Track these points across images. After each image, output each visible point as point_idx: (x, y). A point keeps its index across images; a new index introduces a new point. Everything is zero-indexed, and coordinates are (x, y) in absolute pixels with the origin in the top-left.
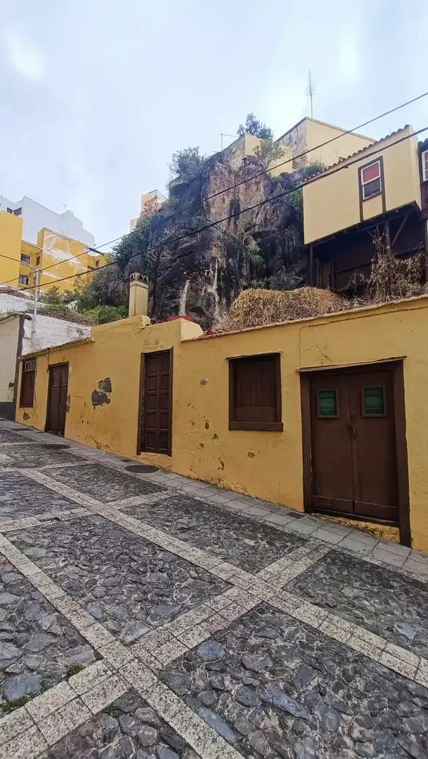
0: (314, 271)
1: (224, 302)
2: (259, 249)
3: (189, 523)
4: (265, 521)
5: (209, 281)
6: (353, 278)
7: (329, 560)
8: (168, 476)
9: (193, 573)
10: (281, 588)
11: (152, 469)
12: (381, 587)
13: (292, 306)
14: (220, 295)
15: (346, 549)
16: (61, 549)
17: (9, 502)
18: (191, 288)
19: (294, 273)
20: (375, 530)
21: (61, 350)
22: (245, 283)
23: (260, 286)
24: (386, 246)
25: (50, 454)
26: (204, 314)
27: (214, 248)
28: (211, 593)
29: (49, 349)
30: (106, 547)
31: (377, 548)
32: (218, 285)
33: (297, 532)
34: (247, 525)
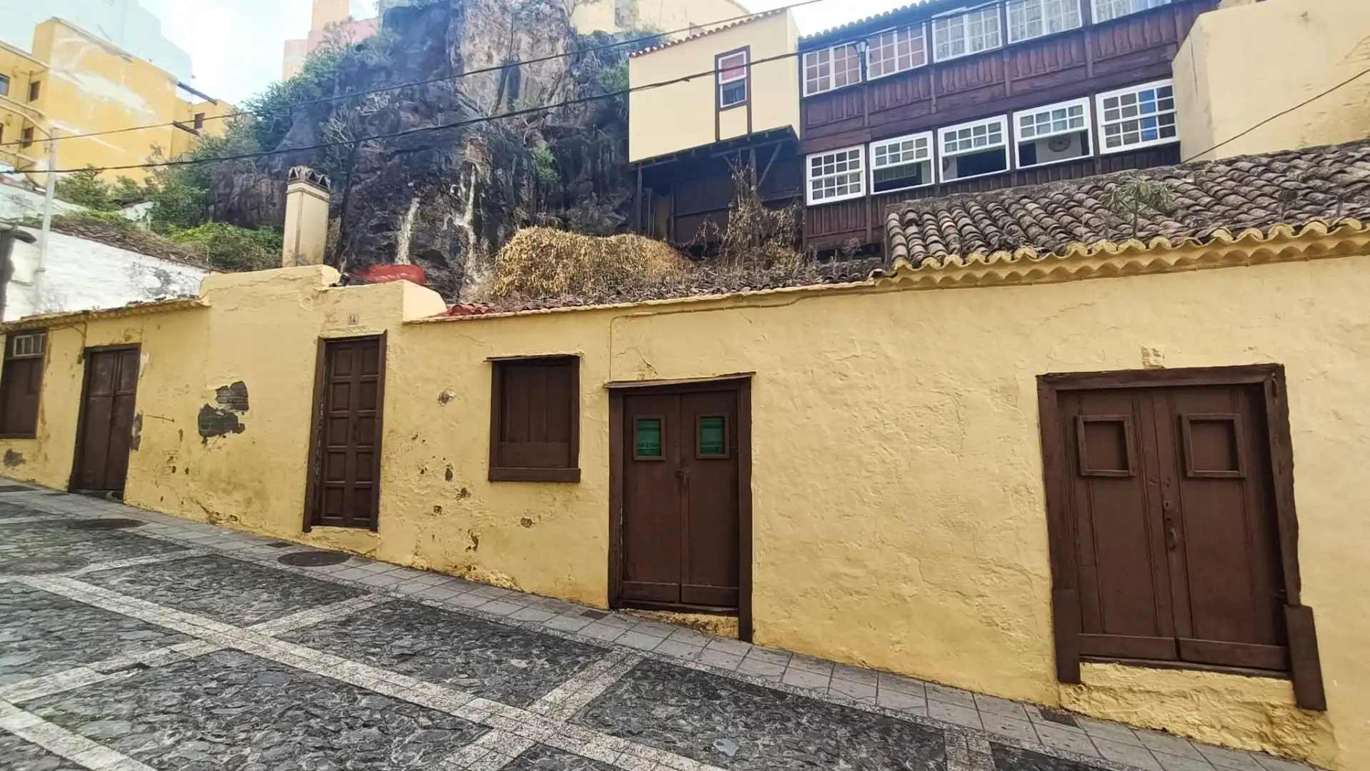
0: (644, 209)
1: (485, 247)
2: (551, 158)
3: (413, 645)
4: (545, 629)
5: (457, 205)
6: (702, 229)
7: (638, 674)
8: (370, 567)
9: (424, 721)
10: (566, 721)
11: (336, 557)
12: (705, 699)
13: (605, 264)
14: (477, 233)
15: (663, 656)
16: (162, 717)
17: (15, 645)
18: (421, 215)
19: (611, 208)
20: (707, 624)
21: (119, 318)
22: (524, 215)
23: (550, 224)
24: (750, 187)
25: (95, 540)
26: (446, 265)
27: (469, 147)
28: (456, 744)
29: (86, 313)
30: (256, 702)
31: (708, 649)
32: (474, 215)
33: (594, 639)
34: (515, 637)
